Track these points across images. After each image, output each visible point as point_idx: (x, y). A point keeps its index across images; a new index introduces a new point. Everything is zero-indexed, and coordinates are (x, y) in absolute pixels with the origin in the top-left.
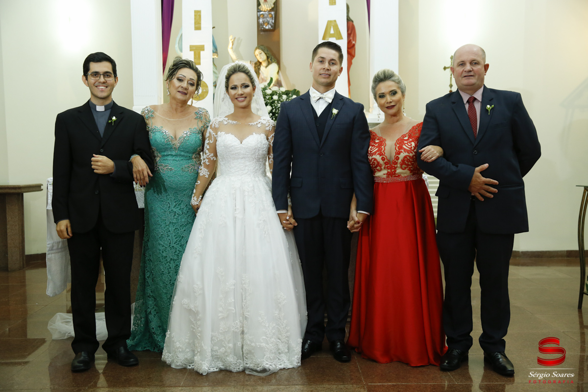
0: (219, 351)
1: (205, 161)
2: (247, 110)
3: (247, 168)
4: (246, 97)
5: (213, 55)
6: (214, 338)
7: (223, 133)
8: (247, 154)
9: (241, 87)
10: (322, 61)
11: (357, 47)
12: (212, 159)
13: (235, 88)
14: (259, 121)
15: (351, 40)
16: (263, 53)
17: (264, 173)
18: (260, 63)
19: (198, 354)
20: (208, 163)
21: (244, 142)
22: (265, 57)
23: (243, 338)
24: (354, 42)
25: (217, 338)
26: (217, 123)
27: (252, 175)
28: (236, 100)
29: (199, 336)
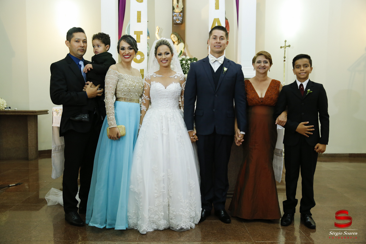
0: (154, 218)
1: (143, 101)
2: (168, 68)
3: (169, 104)
4: (167, 60)
5: (148, 38)
6: (151, 210)
7: (154, 82)
8: (169, 95)
9: (164, 54)
12: (147, 99)
13: (160, 54)
14: (176, 74)
16: (176, 37)
18: (174, 43)
19: (140, 220)
20: (145, 102)
21: (167, 88)
22: (176, 39)
23: (169, 209)
24: (228, 31)
25: (154, 210)
26: (149, 76)
27: (172, 108)
28: (161, 62)
29: (141, 208)
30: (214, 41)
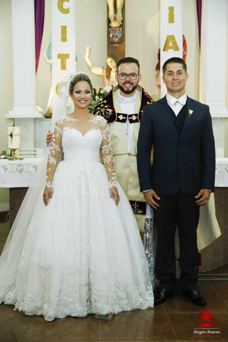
1: (52, 152)
4: (87, 100)
7: (68, 128)
8: (88, 144)
10: (171, 74)
12: (58, 150)
13: (78, 92)
14: (96, 119)
16: (114, 62)
18: (111, 69)
19: (47, 302)
20: (54, 154)
21: (86, 135)
26: (61, 120)
28: (78, 102)
29: (49, 288)
30: (170, 78)
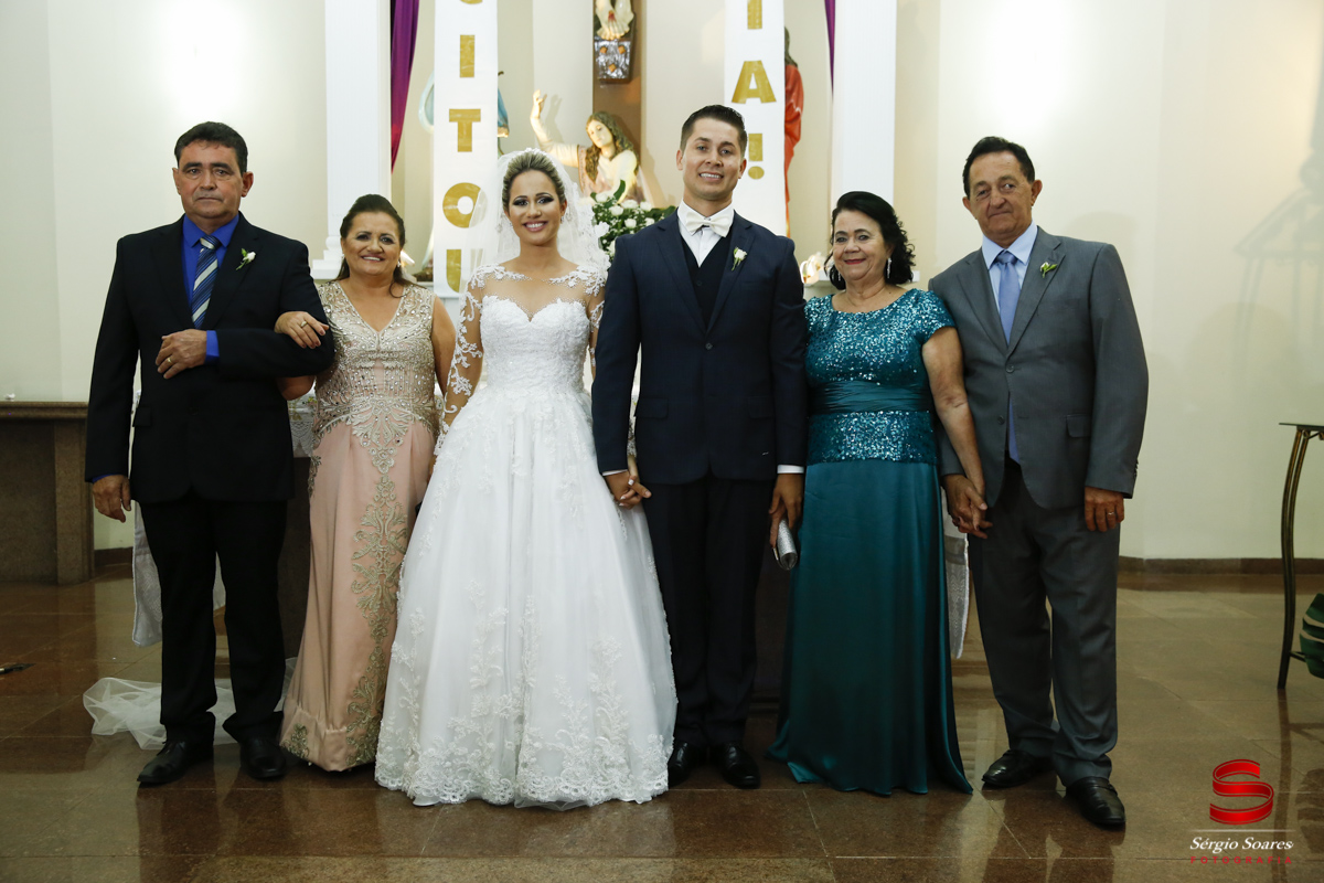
0: (469, 757)
1: (459, 359)
2: (547, 249)
3: (541, 372)
4: (545, 223)
5: (499, 132)
6: (458, 729)
7: (495, 298)
8: (543, 342)
9: (536, 201)
10: (704, 146)
11: (804, 119)
12: (474, 355)
13: (522, 202)
14: (573, 273)
15: (791, 104)
17: (579, 384)
20: (465, 365)
21: (536, 317)
23: (521, 732)
24: (798, 109)
25: (466, 730)
26: (481, 277)
27: (551, 389)
28: (523, 227)
30: (697, 157)
